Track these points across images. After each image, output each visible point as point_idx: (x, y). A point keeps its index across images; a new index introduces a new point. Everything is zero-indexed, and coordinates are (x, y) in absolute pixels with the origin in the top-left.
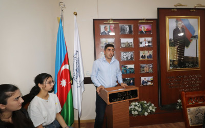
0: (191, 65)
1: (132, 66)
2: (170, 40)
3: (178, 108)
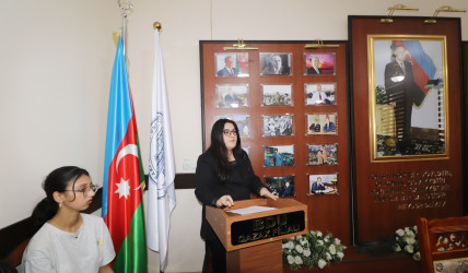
1: (289, 149)
3: (399, 249)
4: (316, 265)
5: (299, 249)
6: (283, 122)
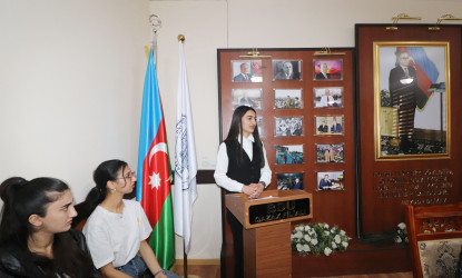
0: (428, 148)
2: (383, 93)
3: (400, 240)
4: (322, 253)
5: (307, 238)
6: (294, 123)
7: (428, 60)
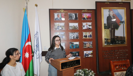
2: (105, 24)
5: (81, 74)
6: (76, 34)
7: (119, 13)
